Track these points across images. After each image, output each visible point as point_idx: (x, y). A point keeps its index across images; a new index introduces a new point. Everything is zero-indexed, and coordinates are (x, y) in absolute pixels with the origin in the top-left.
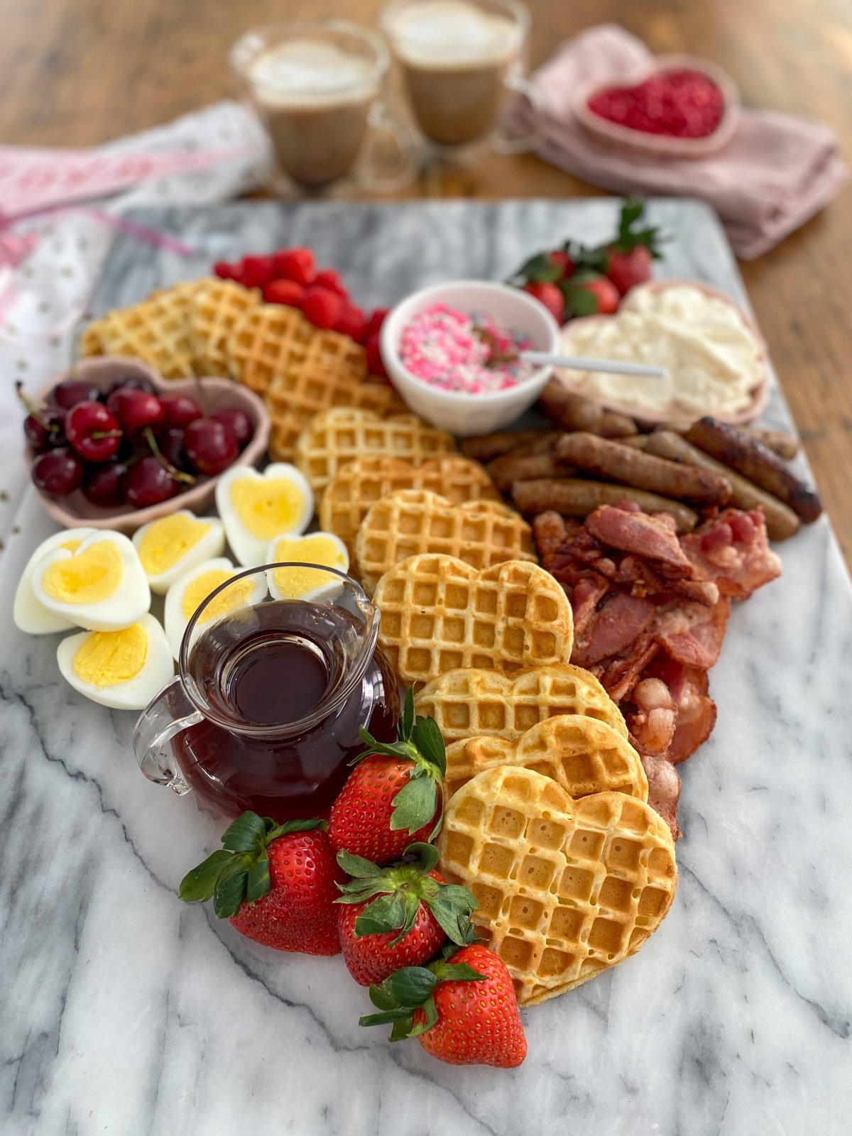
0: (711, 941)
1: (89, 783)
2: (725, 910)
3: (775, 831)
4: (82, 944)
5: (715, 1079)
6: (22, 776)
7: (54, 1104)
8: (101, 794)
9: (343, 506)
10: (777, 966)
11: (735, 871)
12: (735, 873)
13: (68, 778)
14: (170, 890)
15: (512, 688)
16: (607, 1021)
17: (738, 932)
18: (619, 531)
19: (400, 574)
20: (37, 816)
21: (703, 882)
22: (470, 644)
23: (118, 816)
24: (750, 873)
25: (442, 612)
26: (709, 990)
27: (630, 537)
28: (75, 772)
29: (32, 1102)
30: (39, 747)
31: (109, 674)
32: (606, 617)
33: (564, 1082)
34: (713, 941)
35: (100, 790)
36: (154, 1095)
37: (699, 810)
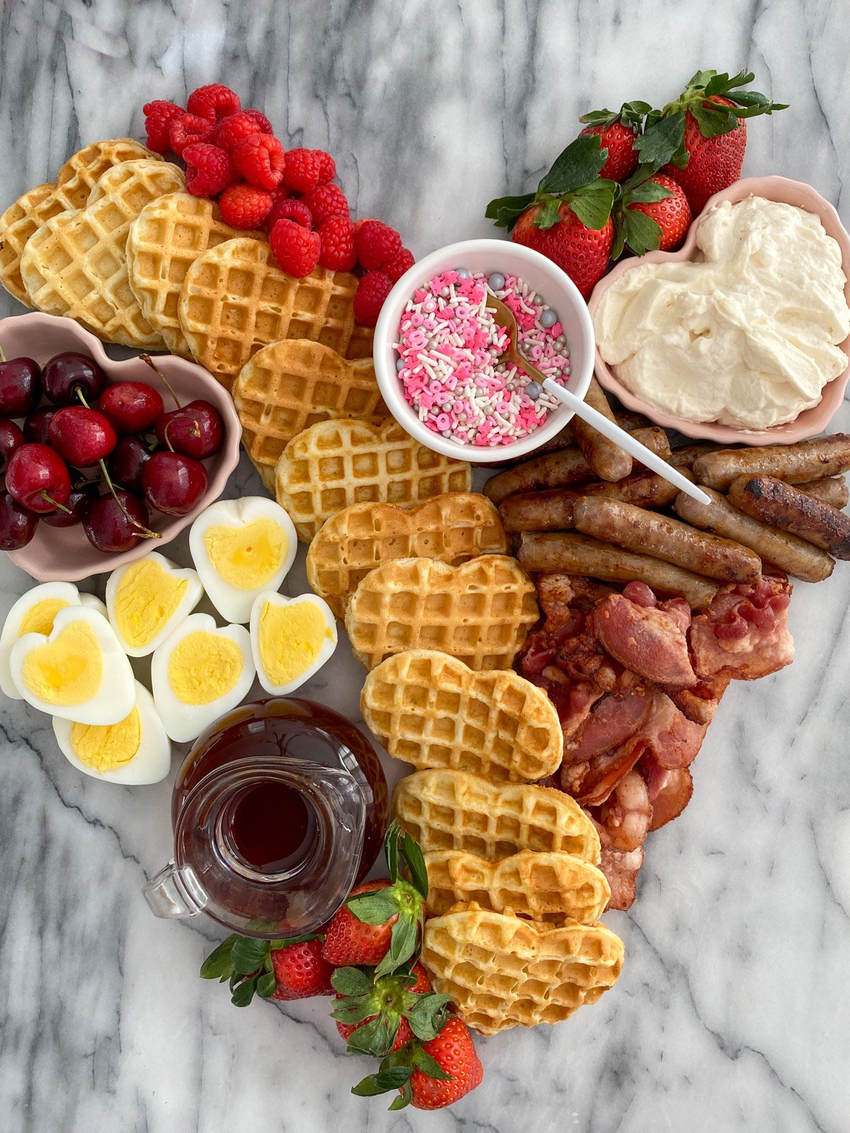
0: (645, 984)
1: (107, 830)
2: (661, 960)
3: (720, 892)
4: (125, 970)
5: (626, 1084)
6: (44, 821)
7: (124, 1084)
8: (120, 841)
9: (330, 565)
10: (694, 1006)
11: (677, 927)
12: (677, 929)
13: (86, 824)
14: (192, 929)
15: (497, 797)
16: (549, 1042)
17: (668, 977)
18: (626, 644)
19: (390, 679)
20: (66, 860)
21: (647, 936)
22: (460, 742)
23: (138, 863)
24: (690, 930)
25: (432, 715)
26: (635, 1022)
27: (636, 654)
28: (92, 819)
29: (108, 1084)
30: (54, 792)
31: (108, 759)
32: (600, 716)
33: (510, 1083)
34: (647, 985)
35: (118, 837)
36: (199, 1082)
37: (657, 872)
